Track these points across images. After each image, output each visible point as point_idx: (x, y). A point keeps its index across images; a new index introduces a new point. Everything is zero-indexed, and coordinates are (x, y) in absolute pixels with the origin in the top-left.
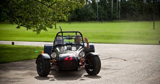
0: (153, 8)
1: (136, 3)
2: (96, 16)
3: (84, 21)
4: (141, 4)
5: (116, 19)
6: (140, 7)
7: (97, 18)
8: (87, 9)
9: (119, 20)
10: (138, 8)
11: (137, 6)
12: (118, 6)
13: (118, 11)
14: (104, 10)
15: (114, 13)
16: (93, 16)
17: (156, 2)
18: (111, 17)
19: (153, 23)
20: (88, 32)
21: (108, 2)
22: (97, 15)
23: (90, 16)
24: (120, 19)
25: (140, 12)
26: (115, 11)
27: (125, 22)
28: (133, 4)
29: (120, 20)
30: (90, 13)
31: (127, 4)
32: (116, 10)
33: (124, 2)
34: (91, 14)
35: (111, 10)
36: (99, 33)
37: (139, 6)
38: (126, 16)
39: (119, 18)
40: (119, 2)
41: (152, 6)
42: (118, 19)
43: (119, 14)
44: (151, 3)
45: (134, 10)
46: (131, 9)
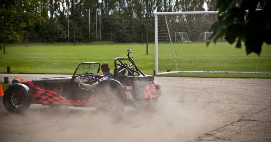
0: (145, 24)
1: (123, 18)
2: (66, 36)
3: (48, 42)
4: (130, 19)
5: (95, 40)
6: (129, 23)
7: (67, 38)
8: (53, 25)
9: (99, 42)
10: (125, 25)
11: (125, 23)
12: (98, 22)
13: (98, 28)
14: (78, 26)
15: (92, 31)
16: (62, 36)
17: (151, 17)
18: (88, 36)
19: (145, 45)
20: (53, 59)
21: (83, 16)
22: (67, 34)
23: (58, 35)
24: (101, 40)
25: (129, 30)
26: (93, 29)
27: (108, 44)
28: (118, 20)
29: (101, 42)
30: (57, 30)
31: (111, 20)
32: (95, 28)
33: (106, 16)
34: (58, 32)
35: (88, 27)
36: (70, 59)
37: (127, 21)
38: (110, 35)
39: (99, 38)
40: (98, 16)
41: (144, 22)
42: (98, 40)
43: (99, 33)
44: (144, 18)
45: (120, 28)
46: (117, 26)
